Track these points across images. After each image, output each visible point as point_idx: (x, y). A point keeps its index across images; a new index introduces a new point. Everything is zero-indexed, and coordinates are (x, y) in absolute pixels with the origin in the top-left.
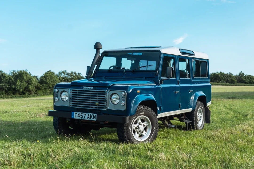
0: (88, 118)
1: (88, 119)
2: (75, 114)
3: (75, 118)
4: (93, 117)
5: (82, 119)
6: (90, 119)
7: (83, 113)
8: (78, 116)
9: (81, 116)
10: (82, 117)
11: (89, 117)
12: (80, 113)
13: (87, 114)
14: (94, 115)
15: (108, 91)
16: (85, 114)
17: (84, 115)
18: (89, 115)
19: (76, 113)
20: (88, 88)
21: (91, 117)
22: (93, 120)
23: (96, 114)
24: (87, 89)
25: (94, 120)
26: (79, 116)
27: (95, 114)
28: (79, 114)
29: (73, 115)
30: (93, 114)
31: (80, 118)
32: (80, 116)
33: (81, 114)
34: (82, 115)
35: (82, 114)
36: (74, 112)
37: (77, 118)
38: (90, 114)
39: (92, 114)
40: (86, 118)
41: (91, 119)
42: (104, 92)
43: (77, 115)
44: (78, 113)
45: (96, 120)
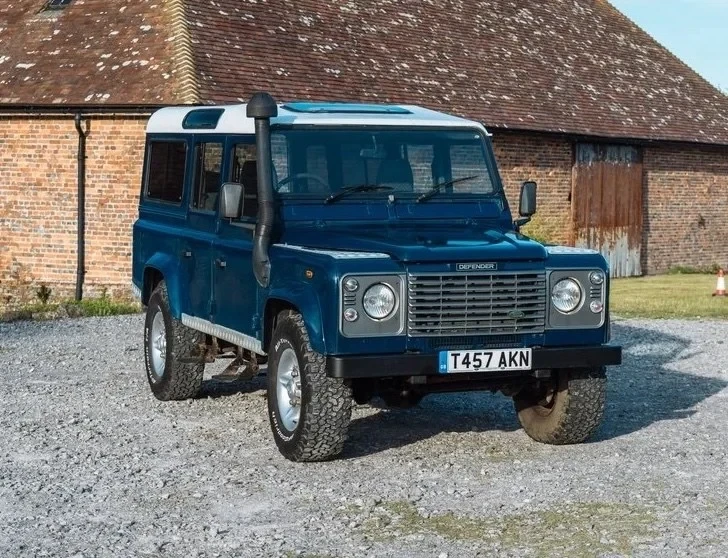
0: (503, 366)
1: (500, 369)
2: (451, 359)
3: (451, 369)
4: (517, 358)
5: (480, 370)
6: (508, 368)
7: (483, 351)
8: (463, 363)
9: (475, 360)
10: (477, 363)
11: (505, 363)
12: (472, 353)
13: (497, 354)
14: (521, 353)
15: (548, 273)
16: (491, 354)
17: (484, 359)
18: (503, 355)
19: (455, 355)
20: (473, 266)
21: (512, 359)
22: (519, 368)
23: (530, 350)
24: (470, 270)
25: (524, 367)
26: (468, 364)
27: (524, 351)
28: (468, 355)
29: (445, 363)
30: (519, 350)
31: (471, 369)
32: (473, 363)
33: (476, 354)
34: (477, 357)
35: (480, 354)
36: (450, 353)
37: (462, 368)
38: (507, 352)
39: (513, 351)
40: (494, 366)
41: (513, 367)
42: (535, 276)
43: (460, 359)
44: (463, 354)
45: (529, 367)
